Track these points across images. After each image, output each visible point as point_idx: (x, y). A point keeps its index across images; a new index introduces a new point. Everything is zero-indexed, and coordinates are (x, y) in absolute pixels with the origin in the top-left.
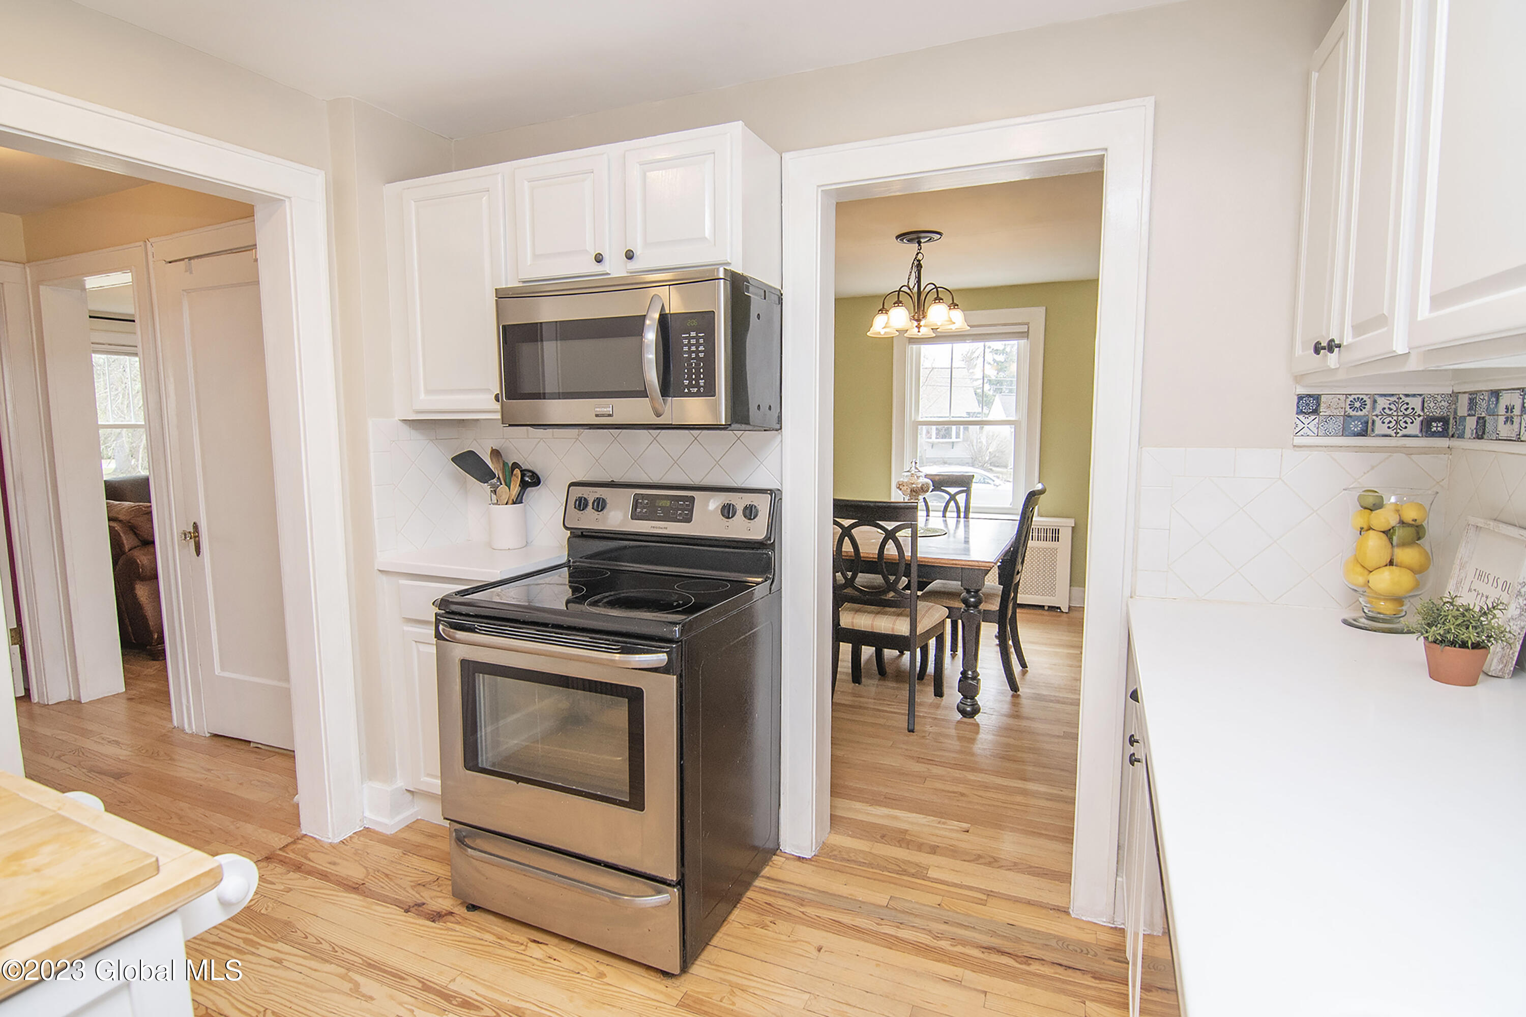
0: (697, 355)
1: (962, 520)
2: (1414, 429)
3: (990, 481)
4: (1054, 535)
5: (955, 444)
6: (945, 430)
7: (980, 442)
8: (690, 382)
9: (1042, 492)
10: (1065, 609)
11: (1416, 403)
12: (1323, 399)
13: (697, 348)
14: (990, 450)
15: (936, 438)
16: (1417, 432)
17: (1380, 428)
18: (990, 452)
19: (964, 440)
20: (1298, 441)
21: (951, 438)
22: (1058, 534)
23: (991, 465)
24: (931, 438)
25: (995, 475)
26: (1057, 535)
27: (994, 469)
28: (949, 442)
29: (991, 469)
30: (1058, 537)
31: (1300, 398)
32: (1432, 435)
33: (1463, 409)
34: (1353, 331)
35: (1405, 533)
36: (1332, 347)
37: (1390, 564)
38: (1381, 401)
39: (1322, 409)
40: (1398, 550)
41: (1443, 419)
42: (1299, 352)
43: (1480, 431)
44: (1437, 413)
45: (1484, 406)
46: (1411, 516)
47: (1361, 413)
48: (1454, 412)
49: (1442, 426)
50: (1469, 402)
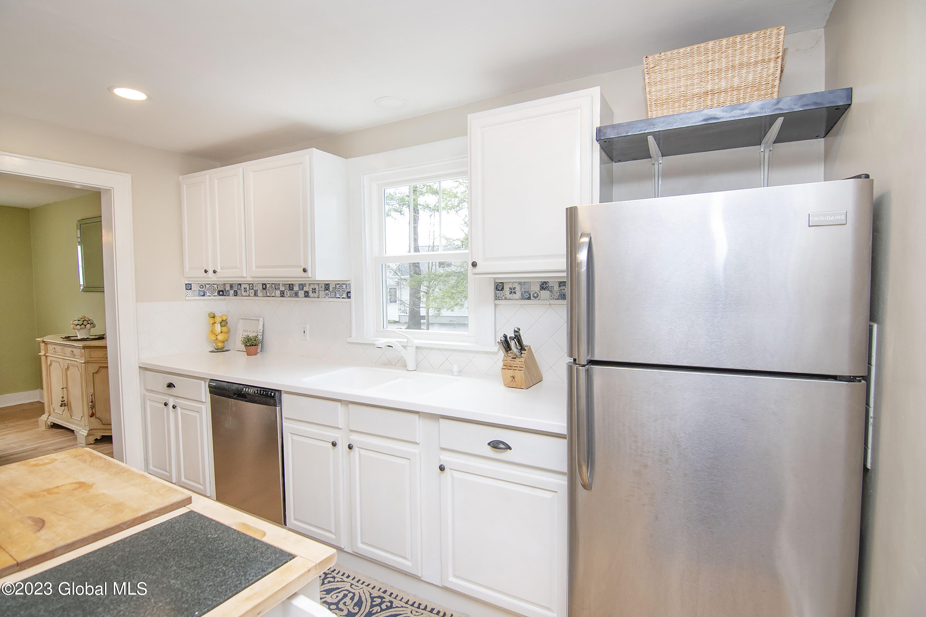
2: (216, 294)
11: (215, 286)
12: (192, 285)
16: (217, 295)
17: (208, 294)
20: (187, 298)
31: (186, 285)
32: (221, 295)
33: (228, 288)
34: (222, 268)
35: (224, 323)
36: (215, 272)
37: (221, 332)
38: (207, 285)
39: (192, 288)
40: (223, 328)
41: (222, 291)
42: (187, 270)
43: (236, 294)
44: (221, 289)
45: (236, 287)
46: (224, 318)
47: (202, 289)
48: (225, 289)
49: (222, 293)
50: (231, 286)
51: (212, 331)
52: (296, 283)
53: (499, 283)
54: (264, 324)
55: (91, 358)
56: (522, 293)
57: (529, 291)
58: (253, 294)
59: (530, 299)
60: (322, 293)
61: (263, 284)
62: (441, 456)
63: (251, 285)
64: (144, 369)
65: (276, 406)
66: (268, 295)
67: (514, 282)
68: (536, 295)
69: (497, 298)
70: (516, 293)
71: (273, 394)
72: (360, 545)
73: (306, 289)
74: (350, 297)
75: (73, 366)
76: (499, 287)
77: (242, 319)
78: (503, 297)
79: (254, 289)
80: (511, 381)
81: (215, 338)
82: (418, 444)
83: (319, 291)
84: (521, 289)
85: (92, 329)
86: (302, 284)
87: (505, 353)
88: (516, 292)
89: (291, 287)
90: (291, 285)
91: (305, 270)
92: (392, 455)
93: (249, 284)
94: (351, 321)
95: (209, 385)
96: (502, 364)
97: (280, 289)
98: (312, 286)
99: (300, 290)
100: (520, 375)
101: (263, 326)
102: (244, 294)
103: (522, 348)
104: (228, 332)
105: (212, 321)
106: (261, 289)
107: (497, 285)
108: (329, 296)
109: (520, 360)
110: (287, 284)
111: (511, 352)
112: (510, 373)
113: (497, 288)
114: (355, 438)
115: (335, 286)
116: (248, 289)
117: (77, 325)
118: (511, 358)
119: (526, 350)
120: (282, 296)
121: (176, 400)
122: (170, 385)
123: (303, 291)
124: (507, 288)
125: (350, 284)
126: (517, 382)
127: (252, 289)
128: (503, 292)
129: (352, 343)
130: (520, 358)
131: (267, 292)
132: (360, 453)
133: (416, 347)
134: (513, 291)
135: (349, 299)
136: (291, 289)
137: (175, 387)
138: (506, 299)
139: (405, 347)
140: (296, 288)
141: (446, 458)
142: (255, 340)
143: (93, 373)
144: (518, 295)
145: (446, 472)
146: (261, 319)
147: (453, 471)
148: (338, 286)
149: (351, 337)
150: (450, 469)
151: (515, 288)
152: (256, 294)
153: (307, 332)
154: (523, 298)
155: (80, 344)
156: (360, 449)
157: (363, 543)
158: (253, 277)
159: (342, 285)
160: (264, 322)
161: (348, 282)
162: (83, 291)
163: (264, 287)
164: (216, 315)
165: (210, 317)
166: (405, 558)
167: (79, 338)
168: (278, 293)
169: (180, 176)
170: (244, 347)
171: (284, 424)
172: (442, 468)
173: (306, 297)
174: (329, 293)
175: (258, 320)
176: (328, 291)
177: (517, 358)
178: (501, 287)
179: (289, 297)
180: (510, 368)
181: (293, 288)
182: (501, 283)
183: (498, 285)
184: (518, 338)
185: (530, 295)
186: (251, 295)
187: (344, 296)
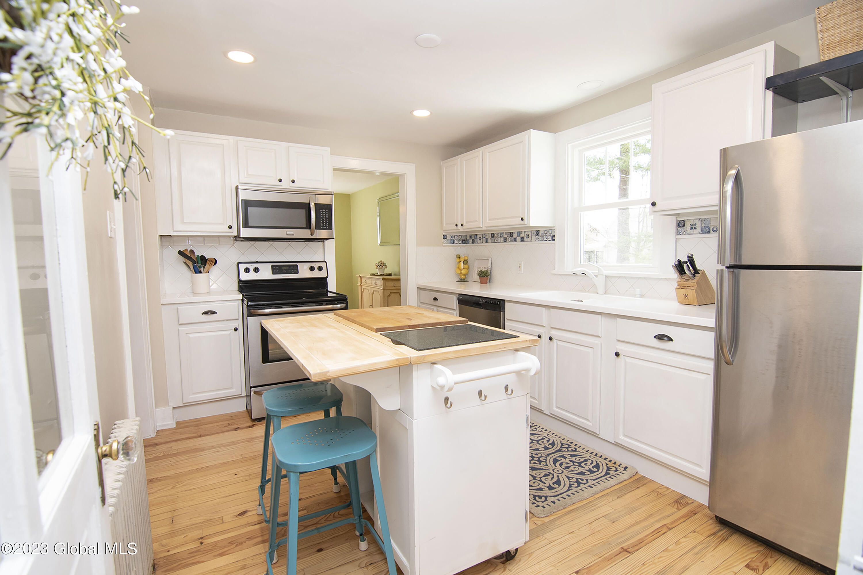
0: (326, 217)
2: (461, 242)
8: (323, 225)
11: (460, 237)
12: (447, 236)
13: (326, 215)
16: (461, 243)
17: (456, 242)
20: (444, 245)
31: (444, 235)
32: (463, 243)
33: (468, 238)
34: (466, 222)
35: (466, 262)
36: (462, 225)
37: (464, 268)
38: (455, 236)
39: (447, 238)
40: (465, 265)
41: (465, 240)
42: (445, 225)
43: (473, 242)
44: (464, 239)
45: (474, 237)
46: (466, 258)
47: (453, 239)
48: (466, 239)
49: (464, 241)
50: (471, 237)
51: (458, 267)
52: (515, 231)
53: (681, 220)
54: (491, 262)
55: (386, 286)
56: (702, 228)
57: (709, 226)
58: (485, 241)
59: (710, 233)
60: (534, 238)
61: (492, 234)
62: (617, 346)
63: (484, 235)
64: (420, 289)
65: (501, 311)
66: (495, 241)
67: (695, 219)
68: (715, 229)
69: (678, 233)
70: (696, 229)
71: (499, 303)
72: (555, 409)
73: (522, 235)
74: (555, 239)
75: (376, 291)
76: (681, 224)
77: (477, 259)
78: (685, 232)
79: (486, 237)
80: (684, 299)
81: (460, 272)
82: (600, 337)
83: (532, 236)
84: (701, 225)
85: (385, 269)
86: (519, 232)
87: (679, 275)
88: (697, 227)
89: (511, 234)
90: (512, 233)
91: (522, 219)
92: (581, 345)
93: (483, 234)
94: (555, 258)
95: (458, 298)
96: (677, 285)
97: (504, 237)
98: (527, 233)
99: (517, 236)
100: (692, 294)
101: (491, 264)
102: (479, 241)
103: (696, 271)
104: (468, 269)
105: (458, 260)
106: (491, 237)
107: (678, 222)
108: (539, 239)
109: (693, 281)
110: (508, 233)
111: (686, 275)
112: (684, 291)
113: (679, 225)
114: (554, 333)
115: (543, 232)
116: (482, 238)
117: (378, 266)
118: (685, 279)
119: (699, 273)
120: (505, 242)
121: (438, 309)
122: (435, 299)
123: (520, 237)
124: (688, 225)
125: (555, 230)
126: (690, 299)
127: (484, 238)
128: (685, 228)
129: (556, 274)
130: (693, 279)
131: (494, 239)
132: (557, 344)
133: (606, 276)
134: (693, 227)
135: (554, 241)
136: (512, 236)
137: (438, 300)
138: (686, 234)
139: (596, 276)
140: (515, 235)
141: (621, 348)
142: (486, 273)
143: (387, 296)
144: (699, 229)
145: (620, 358)
146: (490, 259)
147: (625, 357)
148: (545, 232)
149: (554, 270)
150: (624, 355)
151: (696, 224)
152: (487, 242)
153: (522, 268)
154: (703, 232)
155: (381, 277)
156: (557, 341)
157: (557, 407)
158: (487, 227)
159: (549, 231)
160: (492, 261)
161: (553, 229)
162: (380, 245)
163: (493, 236)
164: (461, 256)
165: (457, 258)
166: (588, 420)
167: (379, 274)
168: (502, 239)
169: (442, 162)
170: (479, 278)
171: (506, 323)
172: (617, 354)
173: (522, 241)
174: (539, 238)
175: (488, 260)
176: (538, 236)
177: (690, 280)
178: (682, 224)
179: (510, 242)
180: (683, 287)
181: (513, 235)
182: (682, 220)
183: (680, 222)
184: (691, 262)
185: (710, 229)
186: (483, 242)
187: (550, 239)
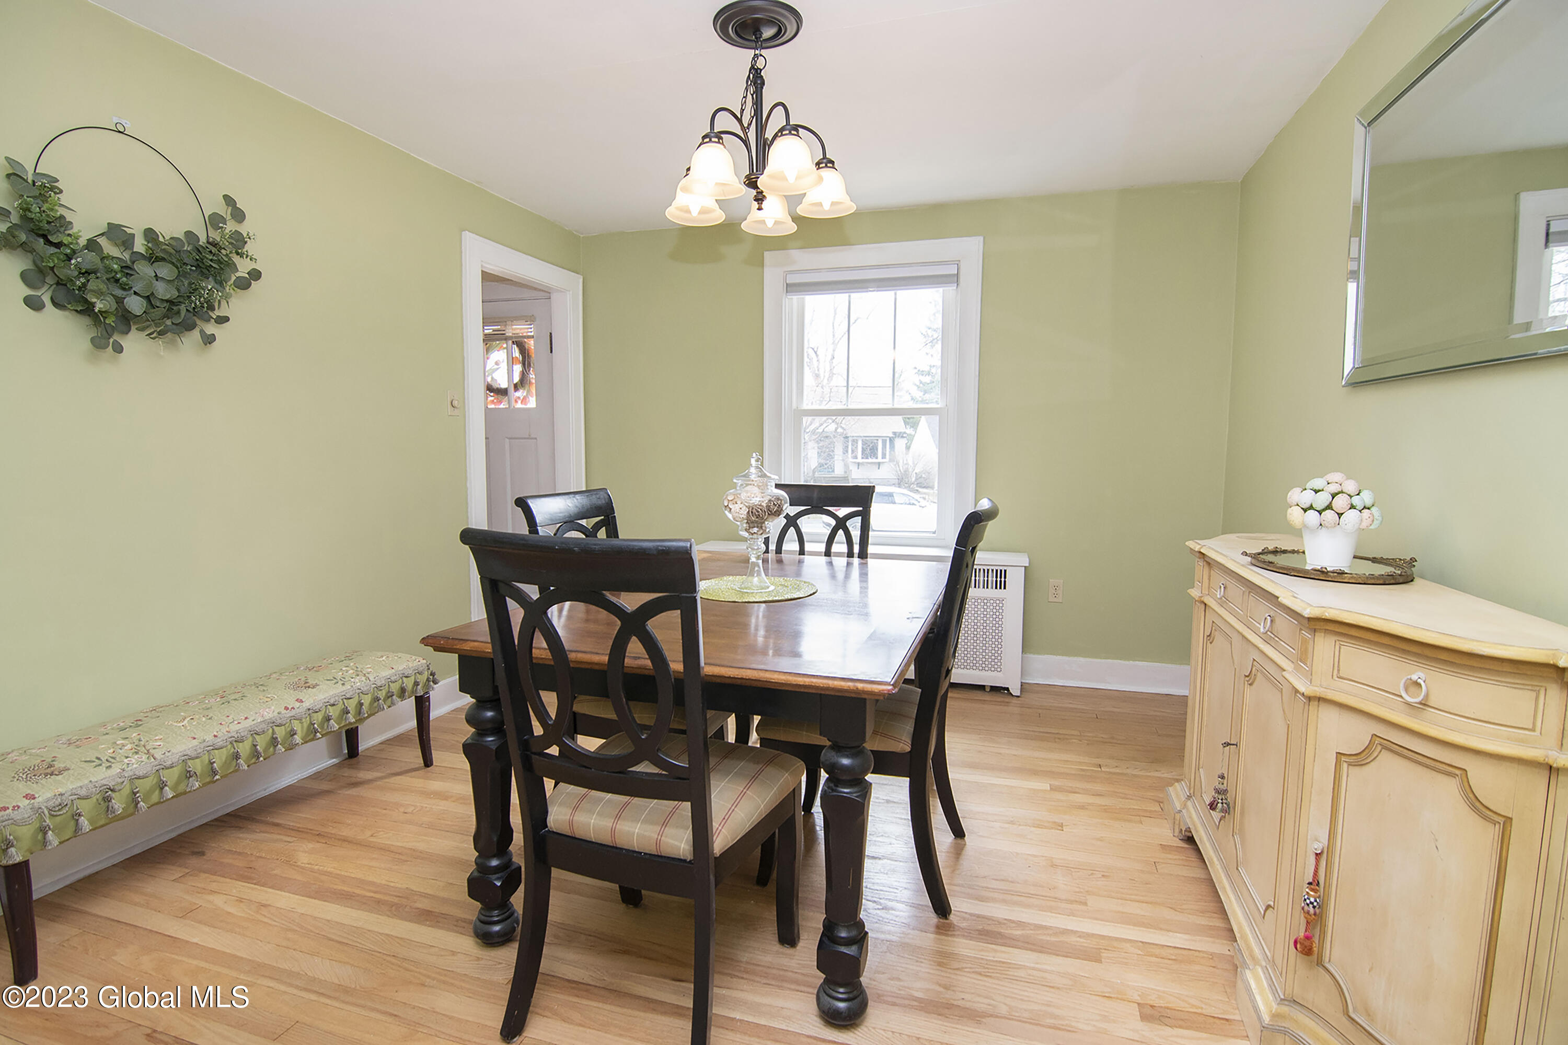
1: (856, 561)
3: (916, 502)
4: (999, 579)
5: (881, 465)
6: (870, 449)
7: (906, 464)
9: (990, 515)
10: (1016, 691)
14: (916, 471)
15: (862, 458)
18: (916, 473)
19: (891, 460)
21: (877, 458)
22: (1005, 578)
23: (917, 487)
24: (857, 458)
25: (922, 496)
26: (1003, 579)
27: (920, 490)
28: (874, 463)
29: (917, 490)
30: (1005, 582)
117: (1305, 510)
